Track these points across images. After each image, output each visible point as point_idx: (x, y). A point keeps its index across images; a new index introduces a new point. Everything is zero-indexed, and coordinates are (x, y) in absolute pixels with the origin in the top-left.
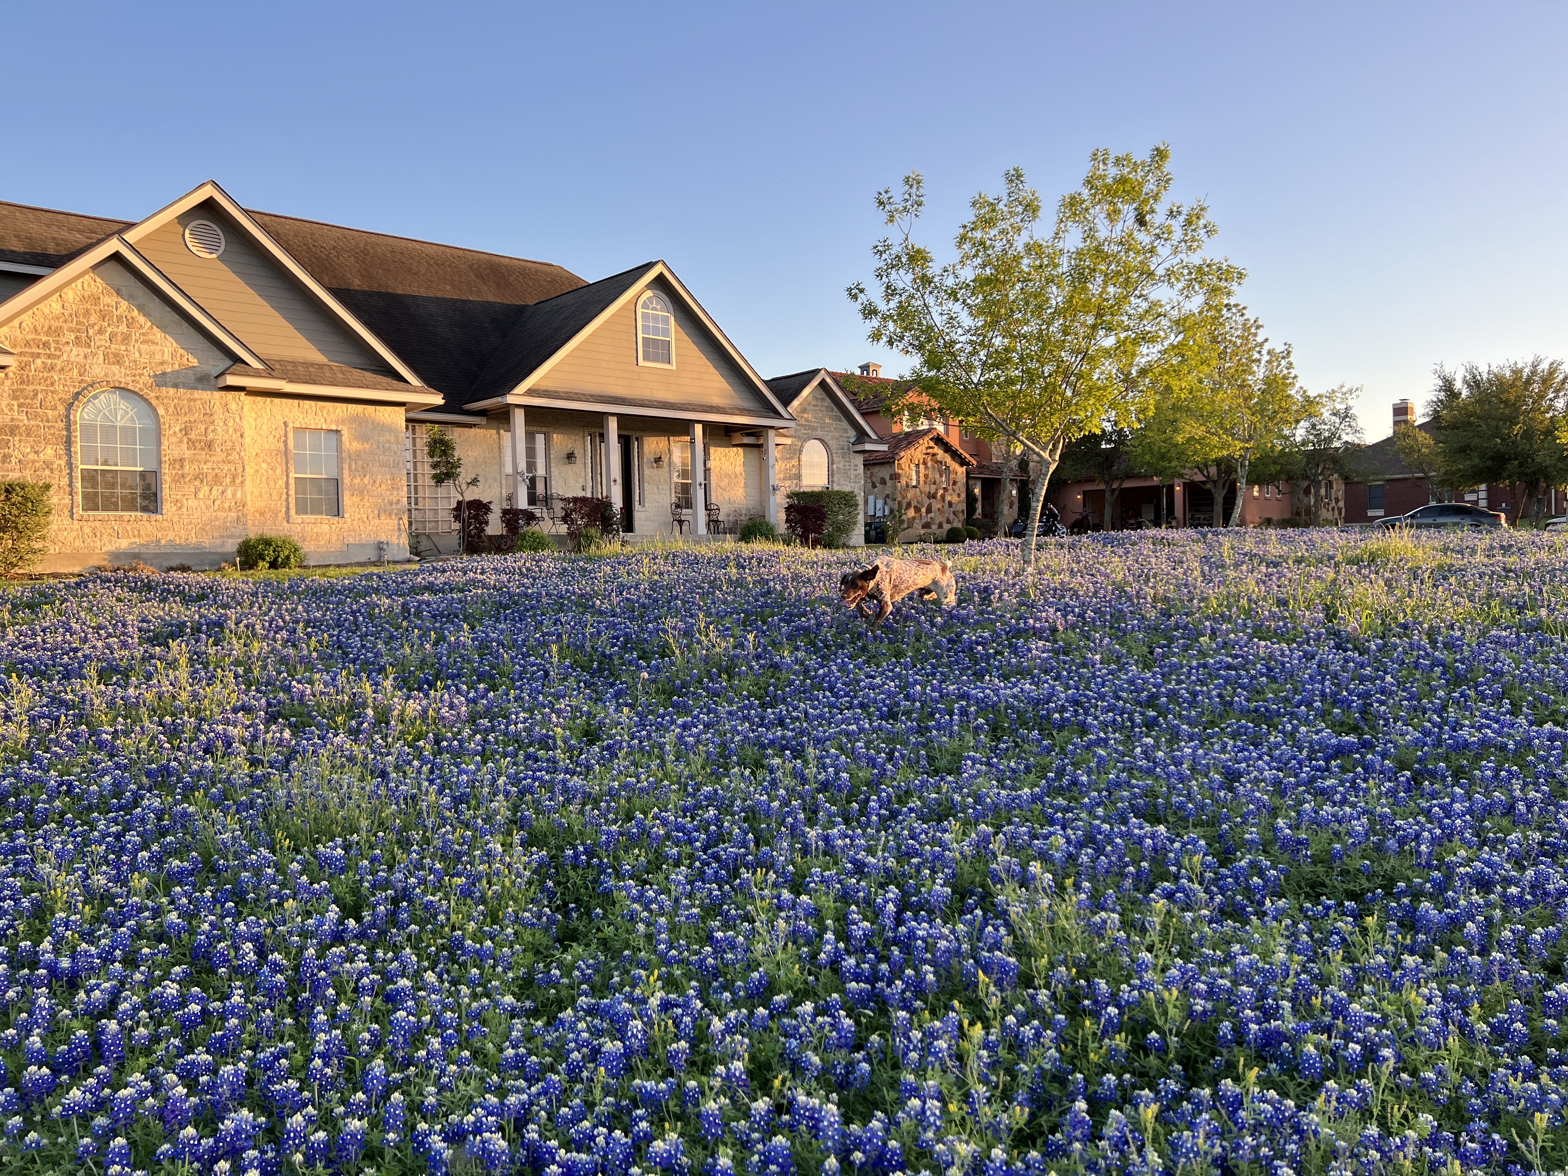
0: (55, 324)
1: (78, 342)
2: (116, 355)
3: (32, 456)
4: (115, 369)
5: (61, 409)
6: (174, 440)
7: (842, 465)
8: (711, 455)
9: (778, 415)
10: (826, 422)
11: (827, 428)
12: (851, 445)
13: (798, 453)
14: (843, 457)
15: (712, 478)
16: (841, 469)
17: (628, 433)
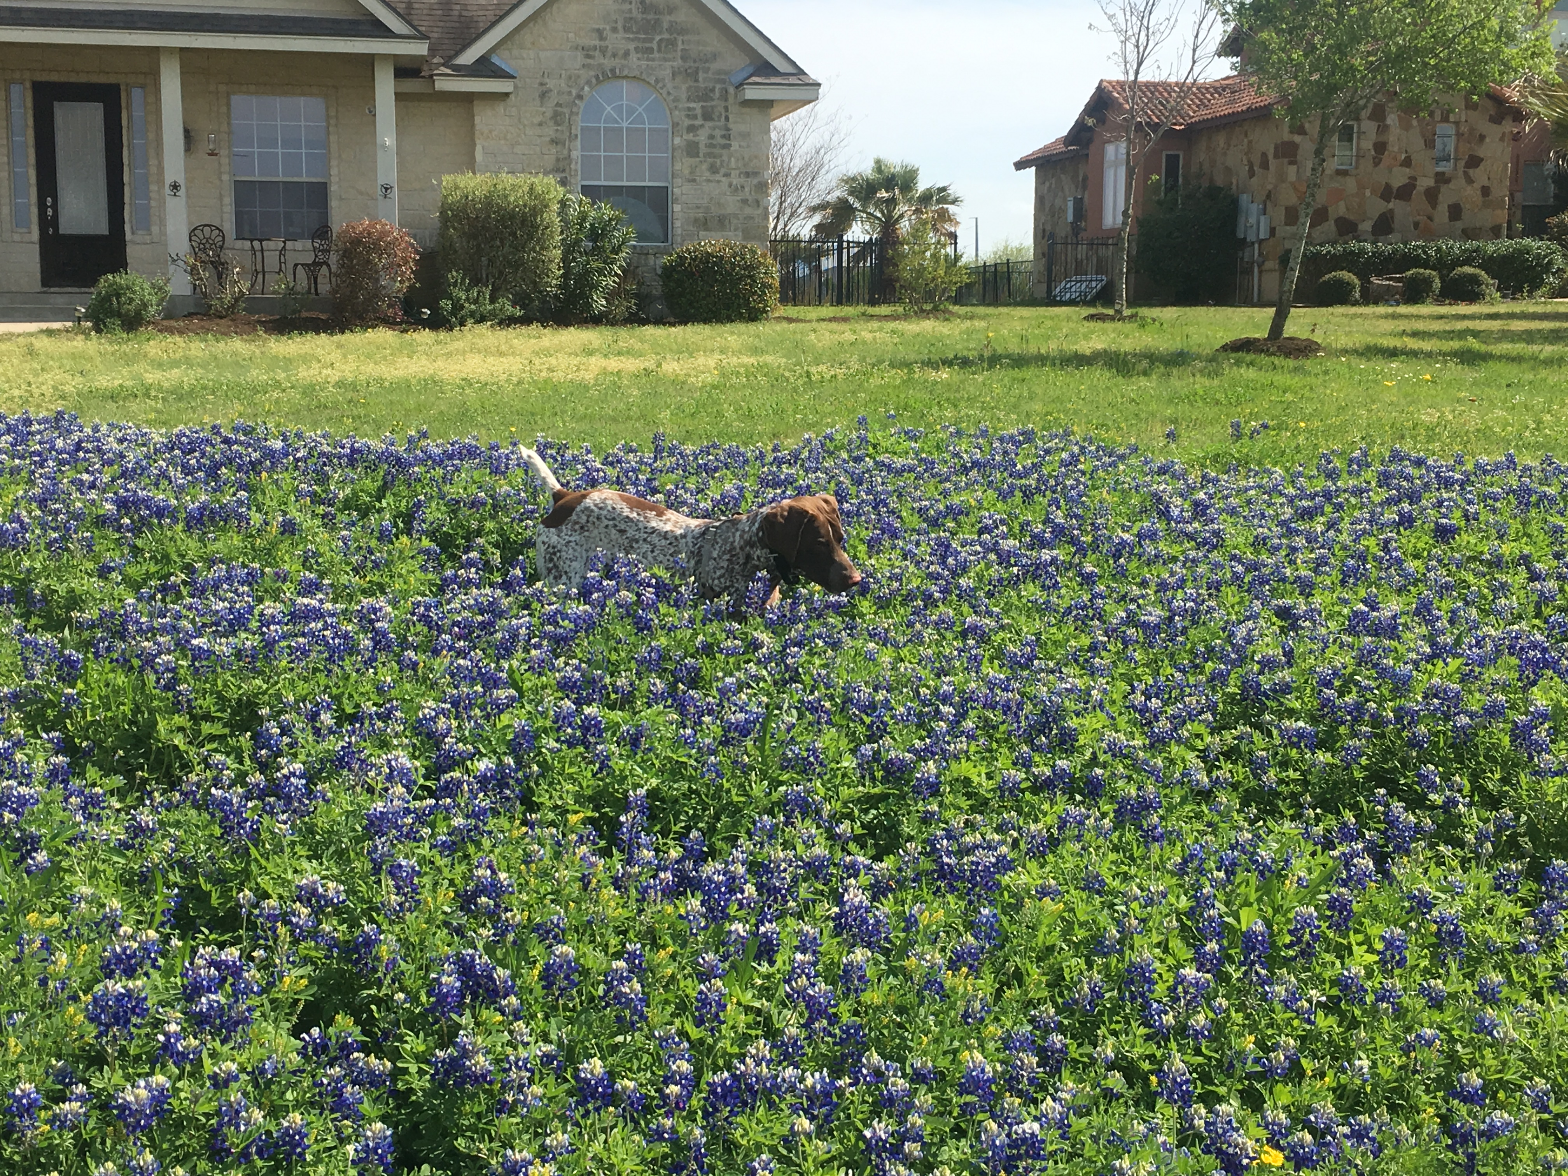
7: (702, 137)
8: (332, 122)
9: (380, 30)
10: (658, 38)
11: (659, 51)
12: (731, 90)
13: (566, 111)
14: (707, 116)
15: (334, 171)
16: (702, 146)
17: (112, 79)
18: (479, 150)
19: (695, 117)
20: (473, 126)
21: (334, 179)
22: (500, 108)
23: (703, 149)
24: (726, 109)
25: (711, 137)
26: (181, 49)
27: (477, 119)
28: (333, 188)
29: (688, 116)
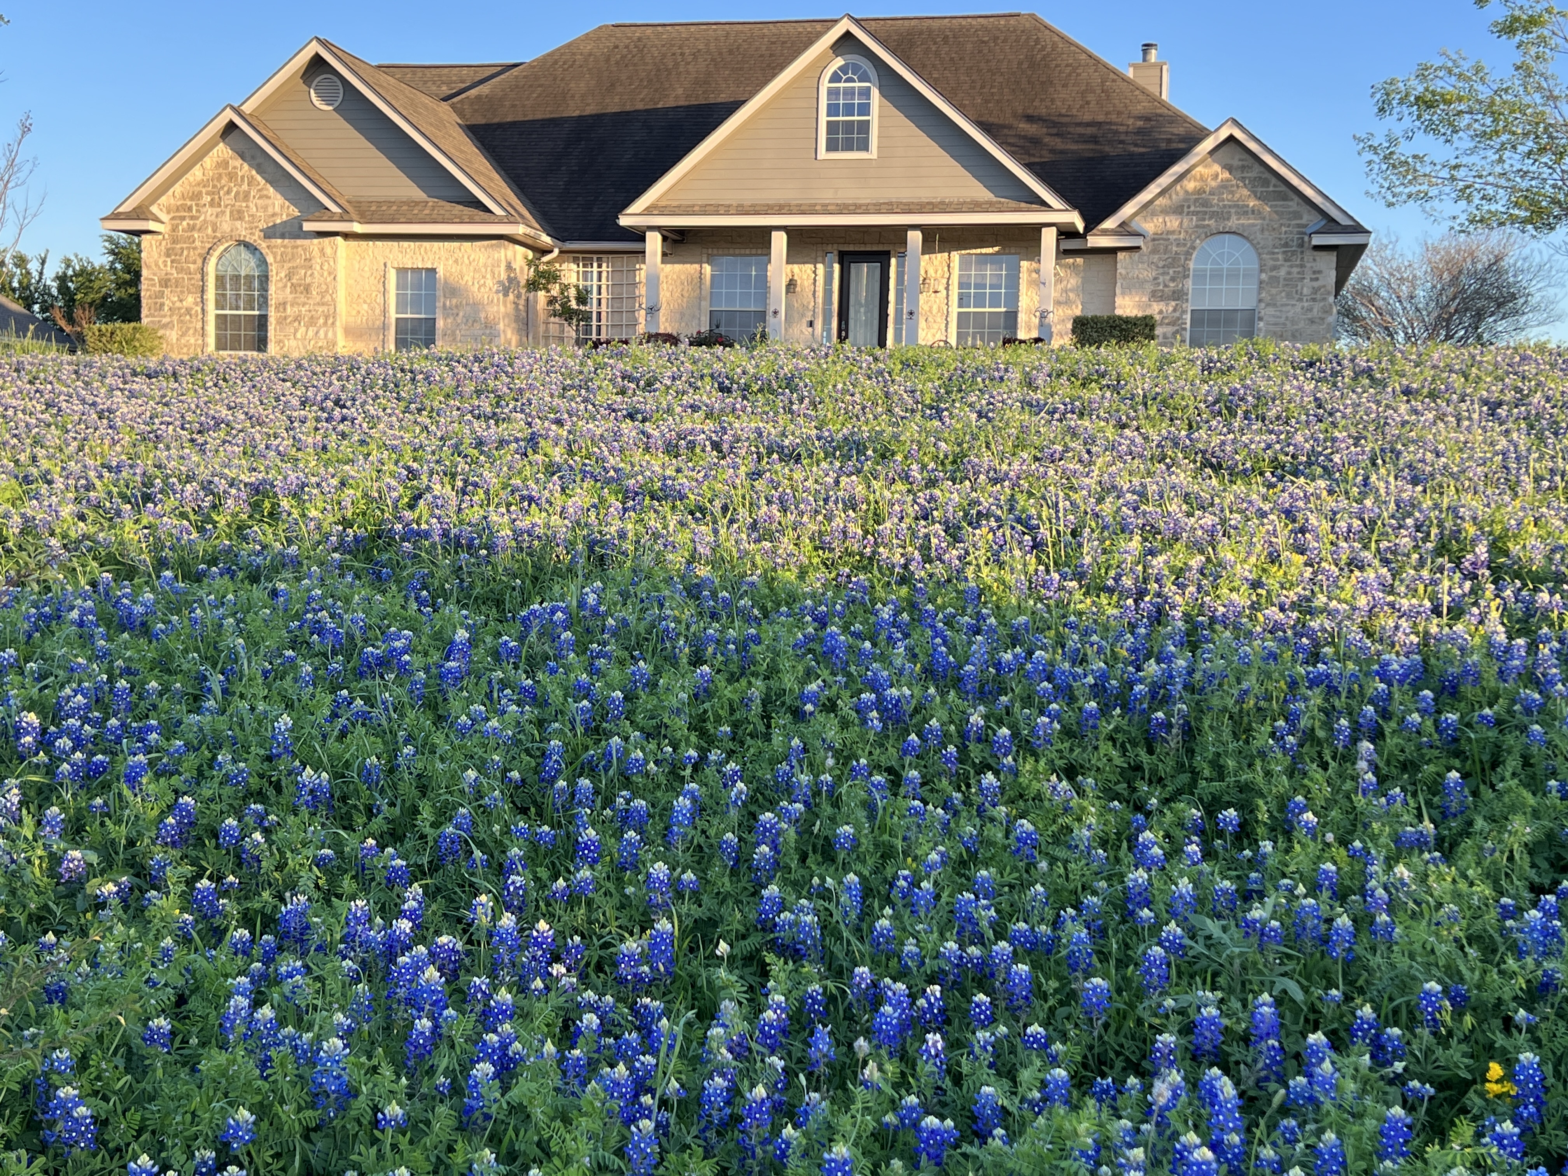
0: (197, 189)
1: (212, 204)
2: (239, 212)
3: (178, 304)
4: (238, 224)
5: (199, 261)
6: (280, 285)
7: (1282, 273)
8: (1023, 270)
9: (1045, 206)
10: (1252, 204)
11: (1253, 213)
12: (1306, 238)
13: (1182, 258)
14: (1287, 259)
15: (1020, 301)
16: (1281, 279)
17: (886, 248)
18: (1119, 285)
19: (1277, 259)
20: (1115, 268)
21: (1020, 306)
22: (1134, 256)
23: (1282, 282)
24: (1302, 252)
25: (1289, 273)
26: (921, 225)
27: (1118, 265)
28: (1020, 311)
29: (1271, 259)
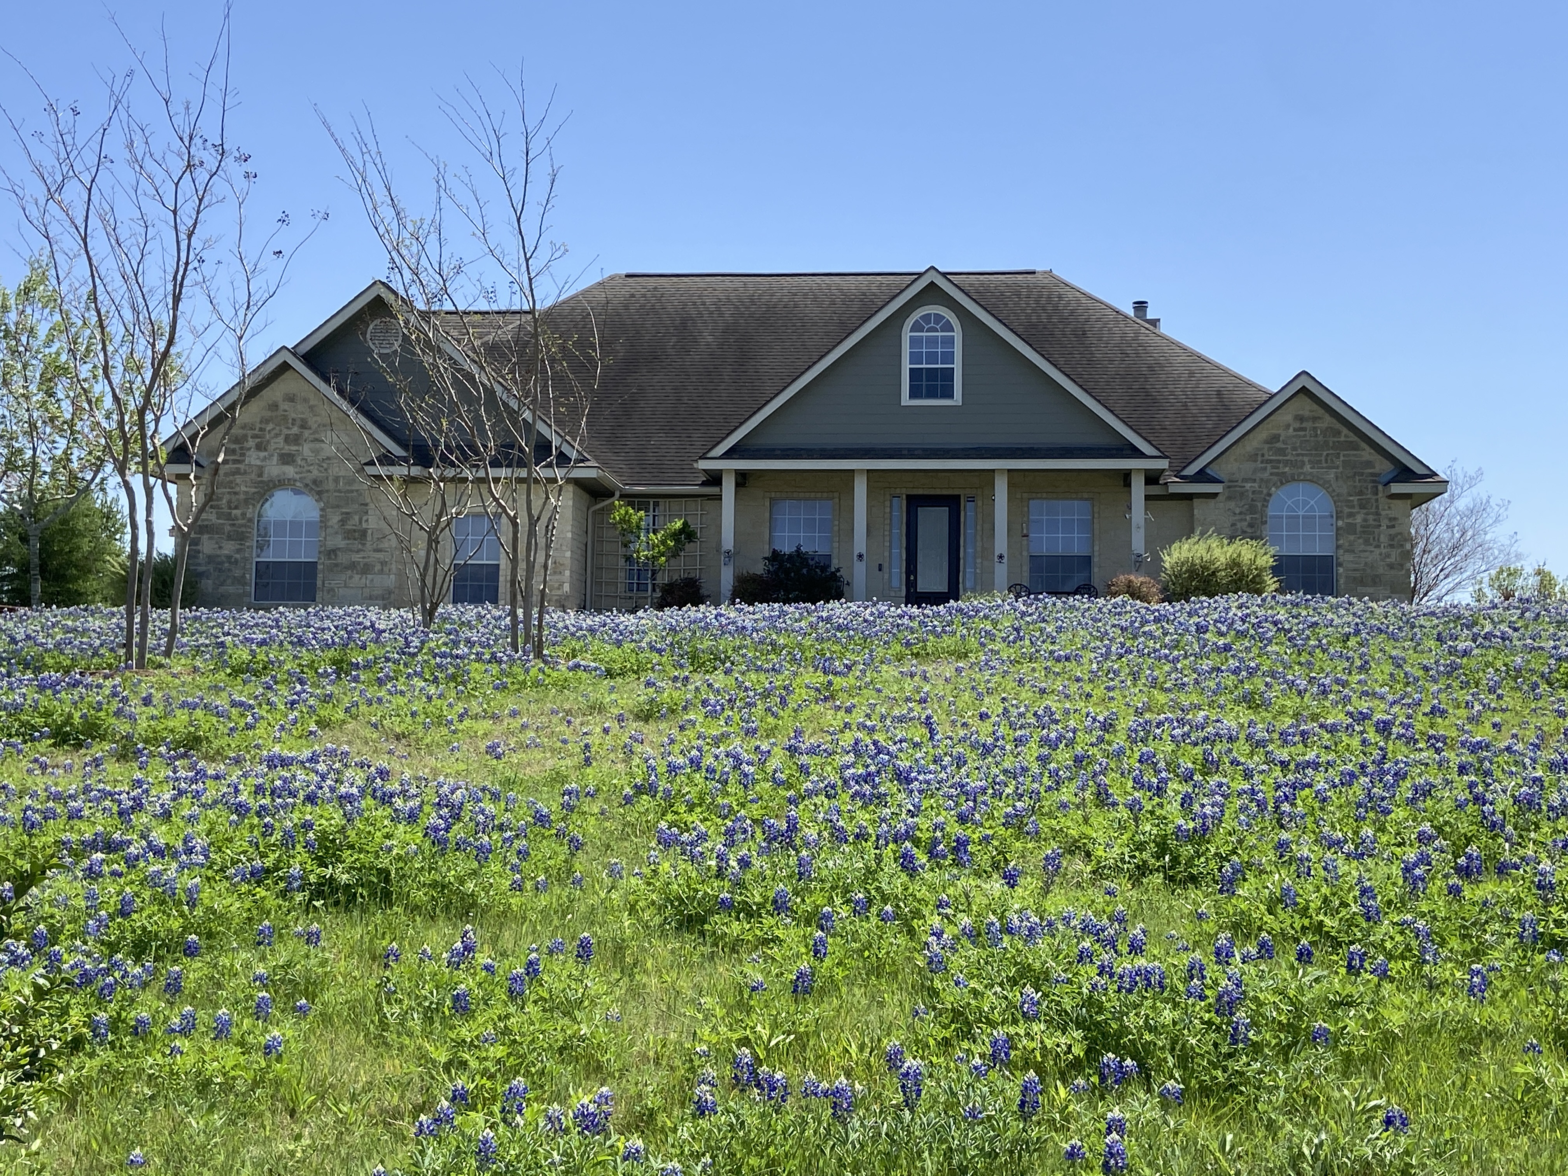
0: (242, 433)
2: (288, 455)
3: (216, 551)
4: (286, 468)
5: (242, 509)
6: (331, 531)
7: (1359, 519)
8: (1096, 515)
9: (1136, 453)
10: (1325, 453)
11: (1326, 462)
12: (1381, 487)
13: (1259, 505)
14: (1362, 507)
15: (1096, 548)
16: (1358, 526)
17: (956, 492)
19: (1353, 507)
20: (1192, 515)
21: (1096, 554)
22: (1212, 502)
23: (1359, 529)
24: (1377, 500)
25: (1365, 520)
26: (1009, 470)
27: (1196, 512)
28: (1096, 559)
29: (1347, 506)
